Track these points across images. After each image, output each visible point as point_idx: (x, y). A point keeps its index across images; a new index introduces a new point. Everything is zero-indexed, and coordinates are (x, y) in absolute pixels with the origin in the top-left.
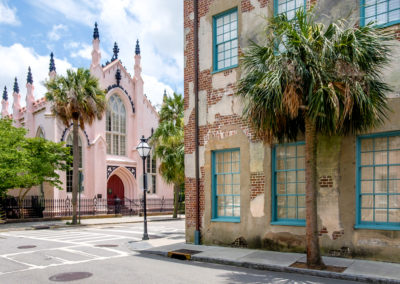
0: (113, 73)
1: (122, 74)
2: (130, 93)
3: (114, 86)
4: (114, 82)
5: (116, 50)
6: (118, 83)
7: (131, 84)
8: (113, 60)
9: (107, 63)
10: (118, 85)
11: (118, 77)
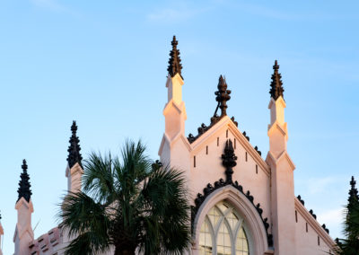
0: (217, 151)
1: (239, 152)
2: (260, 197)
3: (219, 185)
4: (219, 174)
5: (223, 95)
6: (229, 173)
7: (262, 174)
8: (215, 120)
9: (202, 130)
10: (229, 181)
11: (228, 159)
